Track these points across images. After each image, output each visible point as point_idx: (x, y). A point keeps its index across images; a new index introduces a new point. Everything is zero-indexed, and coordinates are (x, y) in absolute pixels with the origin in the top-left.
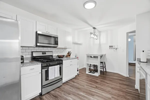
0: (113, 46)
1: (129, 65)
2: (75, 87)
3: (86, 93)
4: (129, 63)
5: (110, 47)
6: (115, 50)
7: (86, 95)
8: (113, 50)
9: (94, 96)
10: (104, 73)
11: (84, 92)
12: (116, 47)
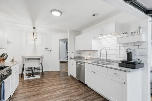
0: (48, 48)
1: (60, 63)
2: (32, 96)
3: (49, 93)
4: (60, 61)
5: (46, 48)
6: (49, 51)
7: (50, 94)
8: (48, 51)
9: (56, 91)
10: (43, 73)
11: (46, 94)
12: (50, 49)
